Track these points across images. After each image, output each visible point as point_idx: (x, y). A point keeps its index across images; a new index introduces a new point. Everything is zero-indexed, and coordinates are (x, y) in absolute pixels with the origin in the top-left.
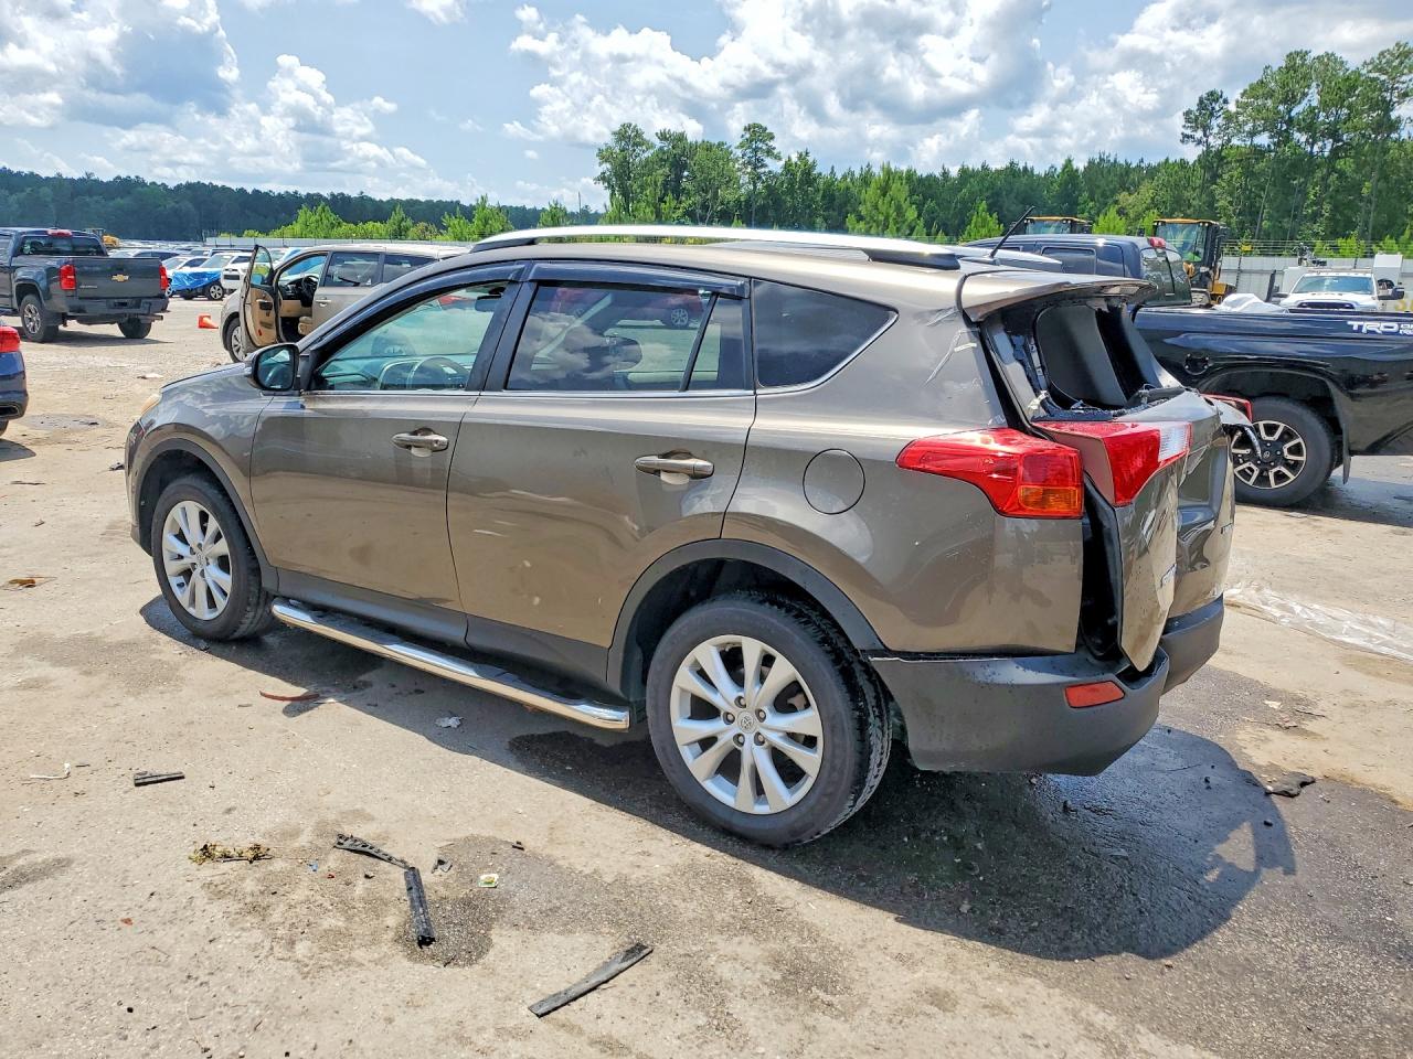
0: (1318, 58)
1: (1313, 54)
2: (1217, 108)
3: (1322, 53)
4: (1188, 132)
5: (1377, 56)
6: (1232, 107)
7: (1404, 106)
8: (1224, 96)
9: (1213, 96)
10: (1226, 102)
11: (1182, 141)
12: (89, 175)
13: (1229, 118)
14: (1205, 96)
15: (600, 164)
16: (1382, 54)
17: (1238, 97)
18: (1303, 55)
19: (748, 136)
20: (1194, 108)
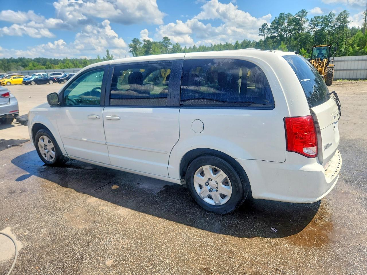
0: (287, 14)
1: (286, 13)
2: (266, 27)
3: (287, 13)
4: (260, 33)
5: (298, 13)
6: (269, 27)
7: (305, 24)
8: (267, 24)
9: (265, 25)
10: (268, 26)
11: (259, 35)
12: (12, 58)
13: (269, 29)
14: (263, 24)
15: (130, 48)
16: (299, 12)
17: (270, 24)
18: (283, 14)
19: (164, 40)
20: (261, 27)
